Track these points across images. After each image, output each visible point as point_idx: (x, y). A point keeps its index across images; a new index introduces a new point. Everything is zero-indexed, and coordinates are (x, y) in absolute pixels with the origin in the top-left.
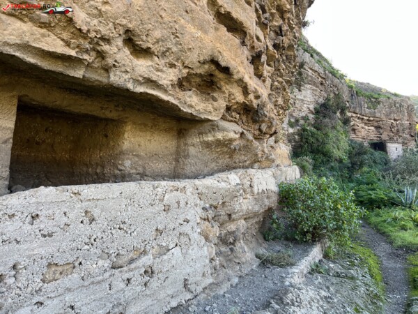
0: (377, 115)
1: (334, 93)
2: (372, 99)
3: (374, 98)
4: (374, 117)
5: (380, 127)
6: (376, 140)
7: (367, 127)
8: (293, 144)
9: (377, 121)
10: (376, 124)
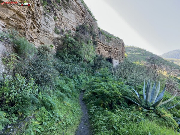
0: (110, 46)
1: (90, 25)
2: (108, 38)
3: (109, 37)
4: (109, 46)
5: (110, 52)
6: (108, 57)
7: (105, 51)
8: (57, 46)
9: (109, 49)
10: (109, 50)
